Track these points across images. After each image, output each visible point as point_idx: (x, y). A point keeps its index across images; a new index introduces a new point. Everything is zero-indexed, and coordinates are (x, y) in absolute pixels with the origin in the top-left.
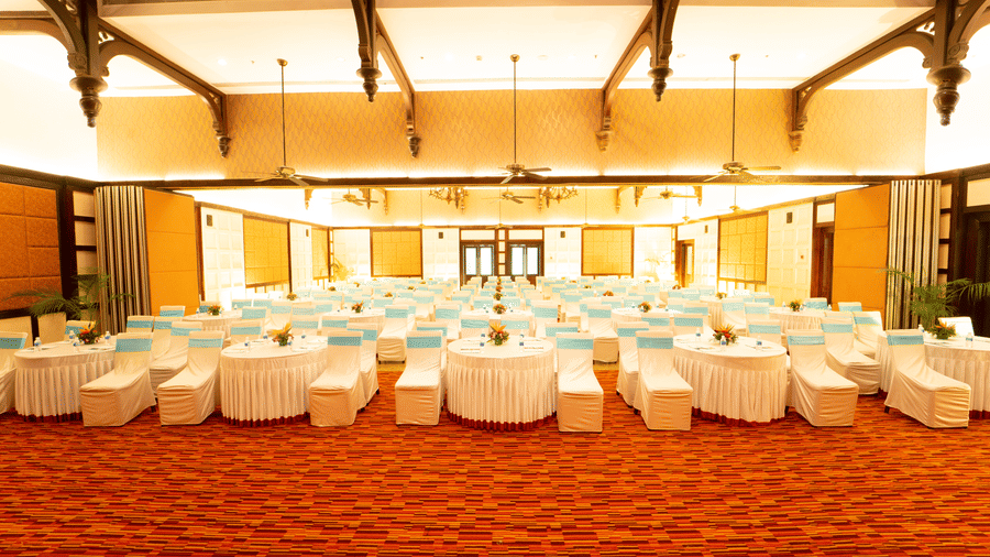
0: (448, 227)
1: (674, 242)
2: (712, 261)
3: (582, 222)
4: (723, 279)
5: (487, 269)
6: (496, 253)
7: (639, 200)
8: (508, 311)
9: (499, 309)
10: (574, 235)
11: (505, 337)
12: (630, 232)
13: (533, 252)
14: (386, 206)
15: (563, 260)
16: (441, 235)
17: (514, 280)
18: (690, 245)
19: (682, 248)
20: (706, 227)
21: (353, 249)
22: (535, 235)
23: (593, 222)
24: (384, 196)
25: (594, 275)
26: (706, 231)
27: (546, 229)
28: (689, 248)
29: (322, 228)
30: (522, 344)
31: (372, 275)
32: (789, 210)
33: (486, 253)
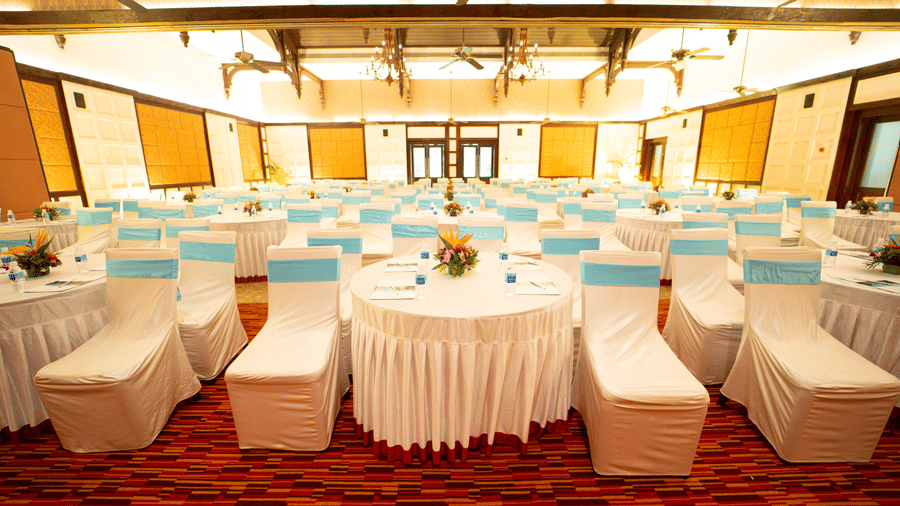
0: (394, 123)
1: (641, 141)
2: (689, 160)
3: (541, 118)
4: (700, 180)
5: (436, 170)
6: (446, 153)
7: (611, 88)
8: (465, 213)
9: (453, 210)
10: (532, 133)
11: (470, 260)
12: (593, 129)
13: (486, 152)
14: (323, 98)
15: (520, 159)
16: (386, 133)
17: (466, 182)
18: (659, 144)
19: (649, 148)
20: (685, 121)
21: (289, 147)
22: (488, 133)
23: (554, 118)
24: (319, 86)
25: (552, 178)
26: (685, 125)
27: (501, 126)
28: (659, 149)
29: (252, 124)
30: (511, 279)
31: (312, 178)
32: (809, 90)
33: (436, 153)
